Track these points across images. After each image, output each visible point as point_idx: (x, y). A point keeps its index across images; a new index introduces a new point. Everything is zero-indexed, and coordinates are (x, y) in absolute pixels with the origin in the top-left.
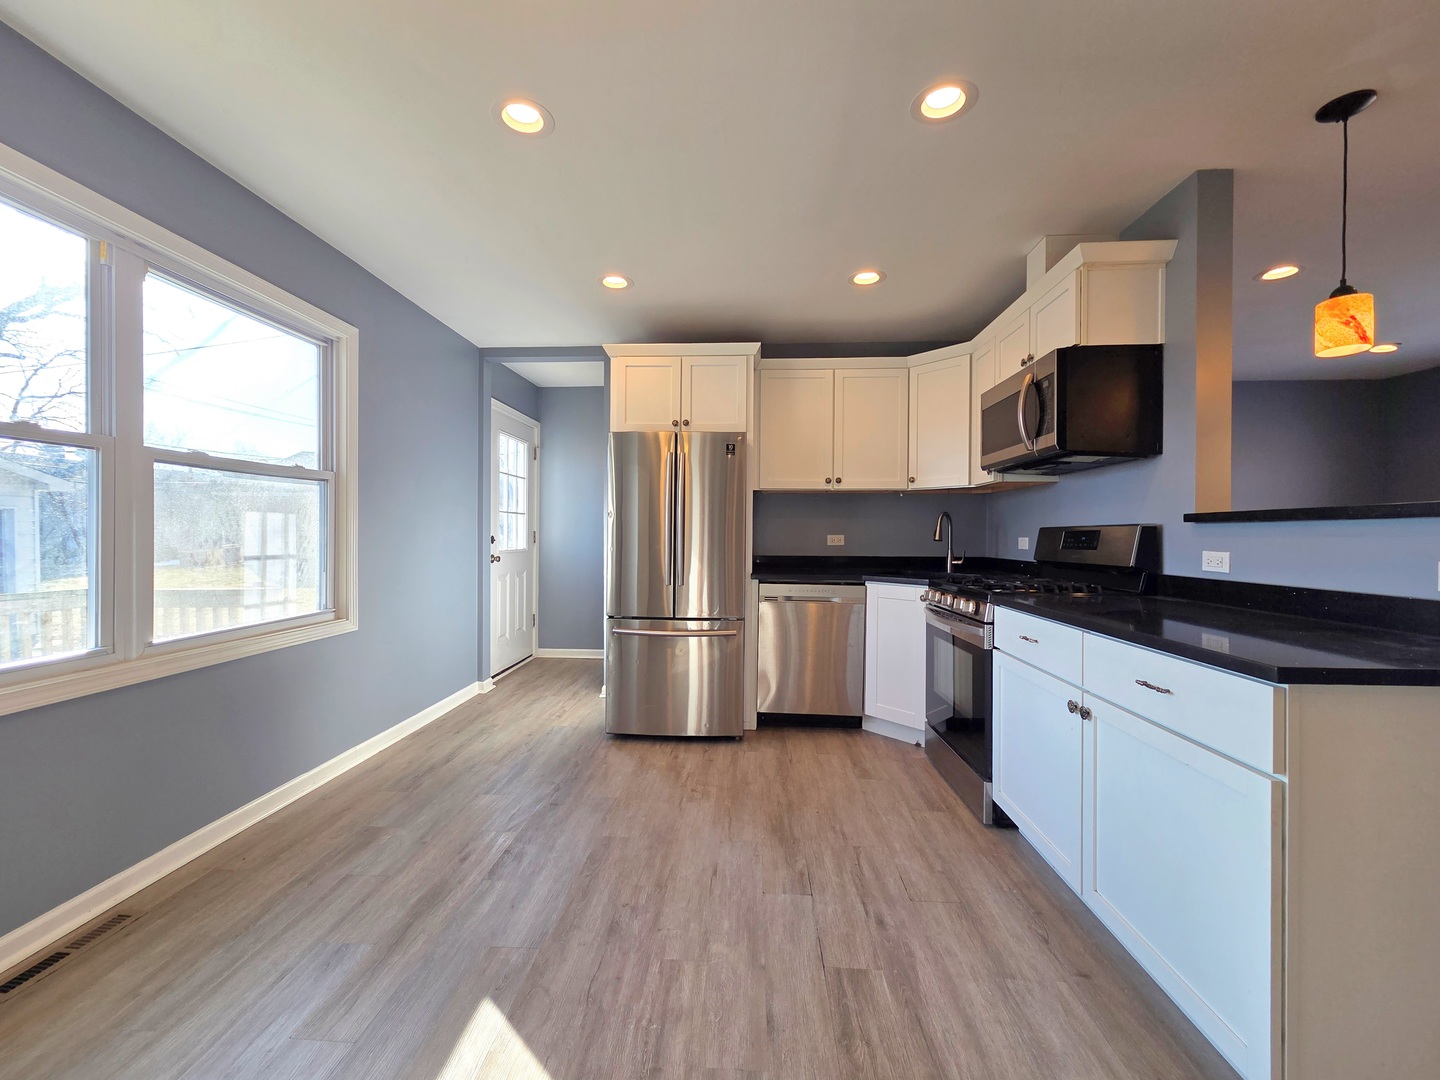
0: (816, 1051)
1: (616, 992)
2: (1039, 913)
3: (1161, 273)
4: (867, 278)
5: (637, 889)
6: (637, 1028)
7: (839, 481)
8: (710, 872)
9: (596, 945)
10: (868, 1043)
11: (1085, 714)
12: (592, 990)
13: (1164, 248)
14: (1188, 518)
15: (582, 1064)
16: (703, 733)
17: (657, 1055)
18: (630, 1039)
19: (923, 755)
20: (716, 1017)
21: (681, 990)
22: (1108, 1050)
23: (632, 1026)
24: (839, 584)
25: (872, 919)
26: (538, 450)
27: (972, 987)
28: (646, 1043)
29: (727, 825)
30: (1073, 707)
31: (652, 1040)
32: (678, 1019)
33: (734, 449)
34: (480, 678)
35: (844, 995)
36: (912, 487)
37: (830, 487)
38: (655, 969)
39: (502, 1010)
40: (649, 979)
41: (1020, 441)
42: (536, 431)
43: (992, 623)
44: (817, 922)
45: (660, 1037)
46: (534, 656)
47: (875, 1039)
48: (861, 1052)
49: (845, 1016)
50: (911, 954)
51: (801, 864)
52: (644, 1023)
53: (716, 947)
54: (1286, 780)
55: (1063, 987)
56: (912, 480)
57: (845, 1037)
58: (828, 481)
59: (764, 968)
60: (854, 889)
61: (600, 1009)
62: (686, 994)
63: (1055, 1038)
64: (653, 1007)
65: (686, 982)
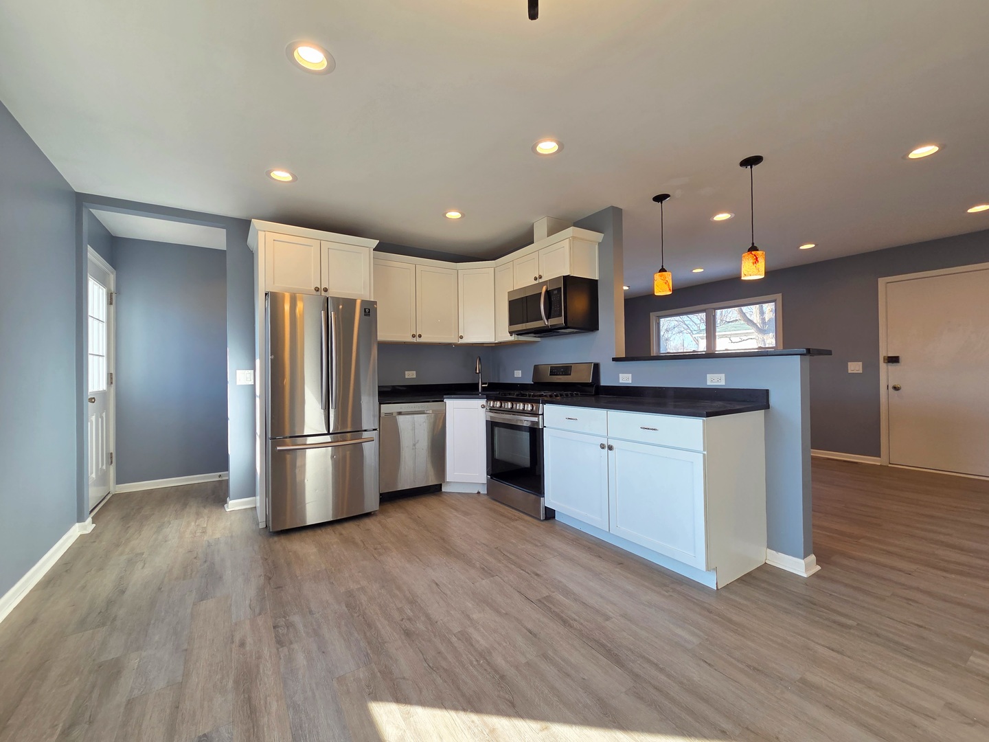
0: (560, 633)
1: (445, 659)
2: (589, 548)
3: (597, 247)
4: (454, 215)
5: (400, 610)
6: (474, 667)
7: (420, 336)
8: (434, 585)
9: (407, 645)
10: (575, 620)
11: (610, 448)
12: (431, 665)
13: (599, 237)
14: (614, 359)
15: (463, 695)
16: (330, 519)
17: (496, 671)
18: (475, 673)
19: (486, 497)
20: (506, 643)
21: (478, 642)
22: (646, 584)
23: (471, 668)
24: (428, 402)
25: (533, 575)
26: (114, 296)
27: (591, 583)
28: (485, 670)
29: (418, 560)
30: (602, 447)
31: (488, 668)
32: (490, 653)
33: (369, 312)
34: (81, 519)
35: (551, 608)
36: (461, 341)
37: (414, 340)
38: (454, 639)
39: (388, 701)
40: (456, 645)
41: (541, 319)
42: (112, 278)
43: (543, 414)
44: (512, 587)
45: (489, 663)
46: (113, 492)
47: (576, 617)
48: (575, 624)
49: (558, 615)
50: (560, 582)
51: (478, 565)
52: (475, 663)
53: (475, 616)
54: (706, 453)
55: (618, 570)
56: (461, 337)
57: (565, 622)
58: (414, 336)
59: (506, 614)
60: (513, 566)
61: (446, 670)
62: (482, 642)
63: (630, 588)
64: (472, 655)
65: (476, 636)
